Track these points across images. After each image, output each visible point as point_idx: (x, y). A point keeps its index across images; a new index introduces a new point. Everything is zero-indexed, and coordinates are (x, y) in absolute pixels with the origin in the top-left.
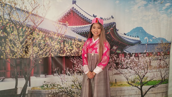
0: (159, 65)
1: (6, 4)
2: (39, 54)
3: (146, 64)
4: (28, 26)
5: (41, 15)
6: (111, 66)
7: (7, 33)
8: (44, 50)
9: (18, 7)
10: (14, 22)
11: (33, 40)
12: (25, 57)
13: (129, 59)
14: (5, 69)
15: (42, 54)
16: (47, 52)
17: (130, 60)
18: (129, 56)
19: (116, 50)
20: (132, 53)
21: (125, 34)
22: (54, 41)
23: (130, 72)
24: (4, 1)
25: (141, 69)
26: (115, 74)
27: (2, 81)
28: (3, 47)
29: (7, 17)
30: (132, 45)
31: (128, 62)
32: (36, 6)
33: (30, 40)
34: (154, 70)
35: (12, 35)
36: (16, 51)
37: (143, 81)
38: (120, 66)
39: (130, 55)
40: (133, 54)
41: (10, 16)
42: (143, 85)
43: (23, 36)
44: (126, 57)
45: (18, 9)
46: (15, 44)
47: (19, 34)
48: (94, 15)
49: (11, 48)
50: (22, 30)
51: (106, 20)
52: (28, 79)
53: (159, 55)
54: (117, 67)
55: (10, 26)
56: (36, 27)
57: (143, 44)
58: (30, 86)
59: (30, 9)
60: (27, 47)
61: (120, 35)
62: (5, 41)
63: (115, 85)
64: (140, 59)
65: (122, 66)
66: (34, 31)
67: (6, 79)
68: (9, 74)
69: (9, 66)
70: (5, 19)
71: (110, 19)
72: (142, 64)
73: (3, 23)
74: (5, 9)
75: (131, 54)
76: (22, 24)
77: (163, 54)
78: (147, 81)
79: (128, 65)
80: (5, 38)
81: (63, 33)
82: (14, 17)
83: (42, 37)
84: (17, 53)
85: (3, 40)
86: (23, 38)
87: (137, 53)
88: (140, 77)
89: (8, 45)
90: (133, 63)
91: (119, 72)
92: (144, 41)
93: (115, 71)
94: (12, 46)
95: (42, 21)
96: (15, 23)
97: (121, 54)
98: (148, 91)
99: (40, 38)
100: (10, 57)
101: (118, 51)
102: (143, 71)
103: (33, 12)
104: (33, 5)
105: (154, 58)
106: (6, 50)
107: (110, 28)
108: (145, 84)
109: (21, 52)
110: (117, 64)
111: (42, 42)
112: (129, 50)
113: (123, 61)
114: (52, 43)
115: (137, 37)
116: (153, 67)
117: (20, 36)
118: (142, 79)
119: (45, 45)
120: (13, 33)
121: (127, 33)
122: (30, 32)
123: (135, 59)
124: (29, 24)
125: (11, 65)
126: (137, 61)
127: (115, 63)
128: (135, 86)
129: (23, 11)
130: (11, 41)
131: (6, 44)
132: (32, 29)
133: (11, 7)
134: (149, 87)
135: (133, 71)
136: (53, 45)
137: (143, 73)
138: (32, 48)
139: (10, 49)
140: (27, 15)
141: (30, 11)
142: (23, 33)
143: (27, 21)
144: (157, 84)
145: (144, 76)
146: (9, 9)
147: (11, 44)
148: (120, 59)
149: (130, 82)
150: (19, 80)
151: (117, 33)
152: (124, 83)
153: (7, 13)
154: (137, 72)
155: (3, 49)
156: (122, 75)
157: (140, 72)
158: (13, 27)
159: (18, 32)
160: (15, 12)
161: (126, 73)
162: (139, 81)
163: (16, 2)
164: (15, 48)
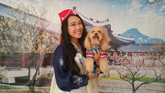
0: (153, 63)
1: (22, 11)
2: (46, 50)
3: (139, 62)
4: (38, 29)
5: (48, 20)
7: (22, 33)
8: (50, 47)
9: (30, 13)
11: (41, 39)
12: (35, 52)
14: (21, 61)
15: (48, 50)
16: (52, 49)
17: (123, 58)
18: (122, 54)
19: (110, 49)
21: (119, 35)
22: (57, 41)
23: (123, 69)
24: (20, 9)
25: (133, 66)
27: (19, 70)
29: (22, 21)
30: (126, 44)
31: (121, 59)
32: (44, 12)
33: (40, 39)
34: (147, 68)
35: (26, 35)
36: (28, 47)
37: (135, 76)
38: (114, 63)
40: (126, 52)
41: (24, 20)
42: (135, 81)
43: (34, 36)
44: (120, 55)
45: (30, 15)
46: (28, 42)
47: (31, 34)
48: (91, 18)
49: (25, 45)
50: (33, 32)
51: (101, 23)
52: (38, 69)
53: (154, 55)
54: (110, 63)
55: (24, 28)
56: (44, 29)
57: (137, 44)
58: (39, 75)
59: (39, 14)
60: (37, 45)
61: (115, 36)
62: (21, 39)
63: (108, 78)
64: (133, 58)
65: (116, 62)
66: (42, 32)
67: (22, 69)
68: (23, 65)
69: (23, 58)
70: (21, 23)
71: (105, 22)
72: (134, 62)
73: (19, 26)
74: (21, 15)
75: (125, 52)
76: (33, 27)
77: (158, 54)
78: (139, 77)
79: (121, 62)
80: (21, 37)
82: (27, 21)
83: (49, 37)
84: (29, 49)
85: (19, 39)
86: (34, 37)
87: (131, 53)
88: (132, 74)
89: (23, 43)
90: (126, 61)
91: (112, 68)
92: (138, 41)
94: (26, 44)
95: (49, 24)
96: (28, 26)
97: (115, 52)
98: (140, 86)
99: (47, 38)
100: (24, 52)
101: (112, 50)
102: (136, 68)
103: (41, 17)
104: (42, 11)
105: (148, 57)
106: (21, 46)
108: (137, 79)
109: (32, 49)
110: (111, 61)
111: (49, 41)
112: (122, 49)
113: (116, 58)
114: (56, 42)
115: (131, 37)
116: (147, 65)
117: (32, 36)
118: (133, 75)
119: (51, 43)
120: (26, 34)
121: (122, 34)
122: (39, 33)
123: (127, 57)
124: (38, 27)
125: (25, 58)
126: (130, 59)
127: (108, 60)
128: (127, 81)
129: (34, 16)
130: (25, 39)
131: (21, 42)
132: (41, 30)
133: (25, 13)
134: (142, 83)
135: (125, 68)
136: (57, 43)
137: (135, 70)
138: (41, 45)
139: (24, 46)
140: (37, 19)
141: (39, 16)
142: (34, 34)
143: (37, 24)
144: (150, 81)
145: (136, 73)
146: (24, 15)
147: (25, 42)
148: (114, 57)
149: (122, 77)
150: (31, 69)
151: (111, 34)
152: (116, 78)
153: (22, 18)
154: (130, 69)
155: (19, 46)
156: (115, 70)
157: (132, 69)
158: (26, 29)
159: (30, 33)
160: (28, 17)
161: (119, 69)
162: (131, 76)
163: (29, 9)
164: (28, 45)
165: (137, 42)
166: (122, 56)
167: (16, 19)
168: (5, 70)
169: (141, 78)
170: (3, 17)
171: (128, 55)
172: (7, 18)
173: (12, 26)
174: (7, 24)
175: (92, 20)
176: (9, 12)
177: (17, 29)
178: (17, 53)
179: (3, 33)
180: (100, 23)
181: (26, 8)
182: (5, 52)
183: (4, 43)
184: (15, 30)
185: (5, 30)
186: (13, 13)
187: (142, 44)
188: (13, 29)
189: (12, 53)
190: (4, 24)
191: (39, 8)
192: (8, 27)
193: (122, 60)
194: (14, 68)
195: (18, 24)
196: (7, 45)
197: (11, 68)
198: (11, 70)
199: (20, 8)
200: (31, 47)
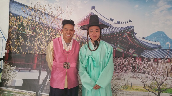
1: (38, 10)
3: (167, 70)
4: (53, 28)
6: (127, 69)
7: (36, 33)
9: (46, 12)
13: (147, 63)
14: (33, 62)
17: (147, 65)
18: (147, 60)
19: (133, 53)
20: (151, 58)
21: (143, 38)
23: (147, 77)
25: (160, 75)
26: (131, 78)
27: (29, 71)
28: (33, 44)
29: (37, 20)
30: (151, 49)
31: (145, 66)
32: (61, 12)
36: (42, 48)
37: (161, 87)
38: (137, 70)
39: (149, 60)
41: (39, 19)
42: (161, 92)
44: (144, 61)
45: (46, 14)
46: (41, 42)
48: (111, 19)
50: (48, 31)
51: (123, 23)
52: (49, 73)
54: (133, 71)
55: (39, 27)
57: (164, 50)
59: (55, 14)
61: (138, 38)
62: (35, 39)
63: (130, 89)
64: (159, 65)
65: (139, 70)
66: (58, 33)
67: (32, 70)
68: (35, 66)
69: (36, 59)
70: (36, 22)
71: (127, 23)
72: (161, 70)
73: (34, 25)
74: (37, 14)
76: (48, 26)
78: (166, 88)
79: (145, 70)
80: (35, 37)
81: (81, 35)
82: (42, 20)
84: (43, 50)
85: (33, 39)
86: (48, 37)
87: (157, 59)
88: (158, 84)
89: (36, 43)
90: (151, 68)
91: (136, 76)
92: (165, 46)
93: (131, 75)
94: (40, 44)
96: (43, 25)
97: (138, 58)
100: (37, 53)
101: (135, 55)
102: (162, 77)
103: (58, 17)
104: (59, 11)
106: (35, 46)
107: (126, 32)
108: (164, 91)
110: (134, 68)
112: (146, 54)
113: (140, 65)
115: (157, 41)
117: (46, 36)
118: (160, 86)
120: (41, 34)
121: (147, 37)
122: (54, 33)
123: (153, 64)
125: (38, 59)
126: (155, 66)
127: (131, 66)
128: (153, 92)
129: (50, 15)
130: (39, 39)
131: (35, 41)
132: (56, 30)
133: (41, 12)
135: (150, 76)
137: (161, 79)
139: (38, 46)
140: (53, 19)
141: (56, 16)
142: (49, 34)
143: (52, 24)
145: (163, 83)
146: (40, 14)
147: (39, 42)
148: (137, 63)
149: (146, 88)
150: (42, 72)
151: (135, 37)
152: (140, 88)
153: (38, 17)
154: (155, 78)
155: (32, 45)
156: (139, 79)
157: (158, 78)
158: (41, 29)
159: (45, 33)
160: (44, 17)
161: (143, 78)
162: (157, 87)
163: (46, 8)
164: (42, 45)
165: (163, 47)
166: (146, 62)
167: (31, 18)
168: (15, 71)
169: (168, 90)
170: (19, 16)
171: (154, 61)
172: (23, 17)
173: (27, 25)
174: (22, 23)
175: (112, 20)
176: (26, 11)
177: (31, 28)
178: (30, 53)
179: (18, 32)
180: (121, 23)
181: (42, 7)
182: (18, 51)
183: (17, 43)
184: (30, 29)
185: (20, 29)
186: (29, 12)
187: (169, 50)
188: (27, 28)
189: (25, 53)
190: (19, 23)
191: (56, 8)
192: (23, 26)
193: (147, 67)
194: (25, 70)
195: (33, 23)
196: (20, 45)
197: (22, 69)
198: (21, 71)
199: (37, 7)
200: (44, 48)
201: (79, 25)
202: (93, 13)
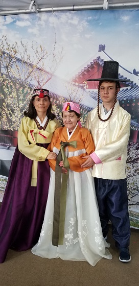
1: (4, 53)
4: (30, 87)
5: (48, 70)
7: (3, 94)
9: (19, 56)
10: (13, 79)
29: (4, 71)
32: (42, 55)
36: (13, 120)
41: (7, 69)
43: (23, 100)
45: (19, 60)
46: (13, 111)
47: (18, 96)
49: (9, 115)
50: (23, 92)
55: (7, 84)
59: (34, 60)
62: (2, 105)
70: (2, 75)
74: (2, 59)
76: (23, 83)
81: (78, 101)
82: (12, 71)
84: (15, 124)
86: (23, 103)
89: (5, 111)
94: (10, 113)
95: (50, 79)
96: (14, 81)
100: (6, 128)
103: (38, 66)
104: (39, 54)
117: (20, 100)
120: (11, 96)
124: (32, 84)
129: (25, 63)
130: (8, 106)
131: (2, 109)
133: (10, 57)
139: (7, 117)
140: (31, 69)
141: (34, 64)
142: (24, 97)
143: (29, 79)
146: (8, 60)
147: (9, 110)
153: (5, 65)
158: (11, 86)
160: (14, 65)
163: (17, 49)
164: (13, 116)
175: (136, 73)
181: (11, 46)
199: (2, 46)
200: (18, 120)
201: (75, 81)
202: (101, 58)
